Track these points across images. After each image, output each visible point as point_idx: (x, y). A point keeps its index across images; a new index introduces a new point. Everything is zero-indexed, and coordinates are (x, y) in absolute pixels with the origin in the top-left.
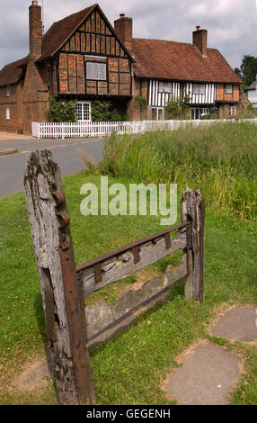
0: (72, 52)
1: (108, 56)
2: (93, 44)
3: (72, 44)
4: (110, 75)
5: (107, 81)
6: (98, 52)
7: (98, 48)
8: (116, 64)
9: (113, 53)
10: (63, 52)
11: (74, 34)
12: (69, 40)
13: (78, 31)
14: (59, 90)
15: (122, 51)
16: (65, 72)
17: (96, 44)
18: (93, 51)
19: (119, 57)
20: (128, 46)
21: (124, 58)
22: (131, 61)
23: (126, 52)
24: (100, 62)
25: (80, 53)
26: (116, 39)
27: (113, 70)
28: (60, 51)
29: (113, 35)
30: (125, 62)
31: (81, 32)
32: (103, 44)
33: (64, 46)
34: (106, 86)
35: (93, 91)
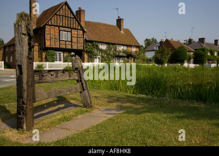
0: (53, 25)
1: (72, 29)
2: (64, 21)
3: (53, 21)
4: (73, 38)
5: (71, 41)
6: (67, 26)
7: (67, 24)
8: (76, 33)
9: (74, 27)
10: (47, 25)
11: (54, 16)
12: (51, 19)
13: (56, 14)
14: (45, 45)
15: (79, 26)
16: (49, 36)
17: (65, 22)
18: (64, 25)
19: (78, 29)
20: (83, 24)
21: (80, 30)
22: (84, 32)
23: (81, 27)
24: (67, 31)
25: (57, 26)
26: (76, 20)
27: (74, 36)
28: (46, 24)
29: (75, 18)
30: (81, 32)
31: (57, 15)
32: (69, 22)
33: (48, 22)
34: (70, 44)
35: (64, 47)
